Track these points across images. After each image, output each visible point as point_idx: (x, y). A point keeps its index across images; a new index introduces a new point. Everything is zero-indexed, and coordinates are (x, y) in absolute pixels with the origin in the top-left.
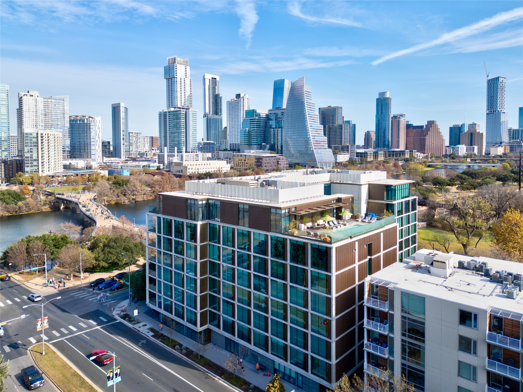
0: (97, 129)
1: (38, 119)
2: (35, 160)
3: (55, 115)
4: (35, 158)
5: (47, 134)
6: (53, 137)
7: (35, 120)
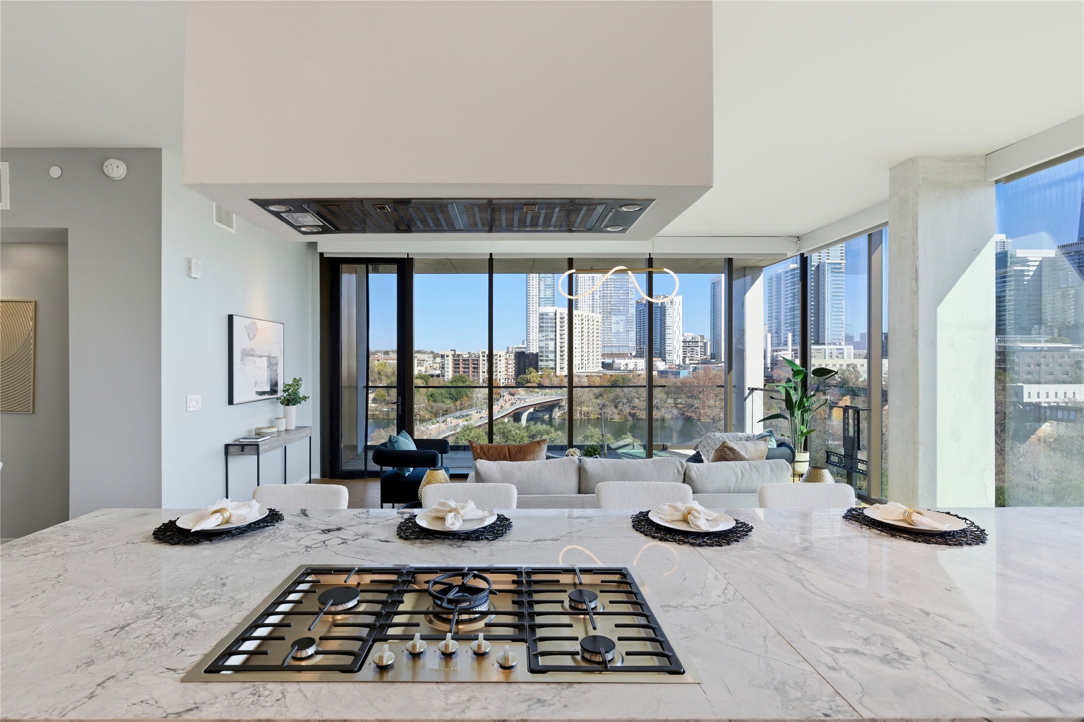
0: (675, 314)
1: (595, 303)
2: (551, 352)
3: (616, 297)
4: (552, 348)
5: (580, 316)
6: (580, 318)
7: (591, 306)
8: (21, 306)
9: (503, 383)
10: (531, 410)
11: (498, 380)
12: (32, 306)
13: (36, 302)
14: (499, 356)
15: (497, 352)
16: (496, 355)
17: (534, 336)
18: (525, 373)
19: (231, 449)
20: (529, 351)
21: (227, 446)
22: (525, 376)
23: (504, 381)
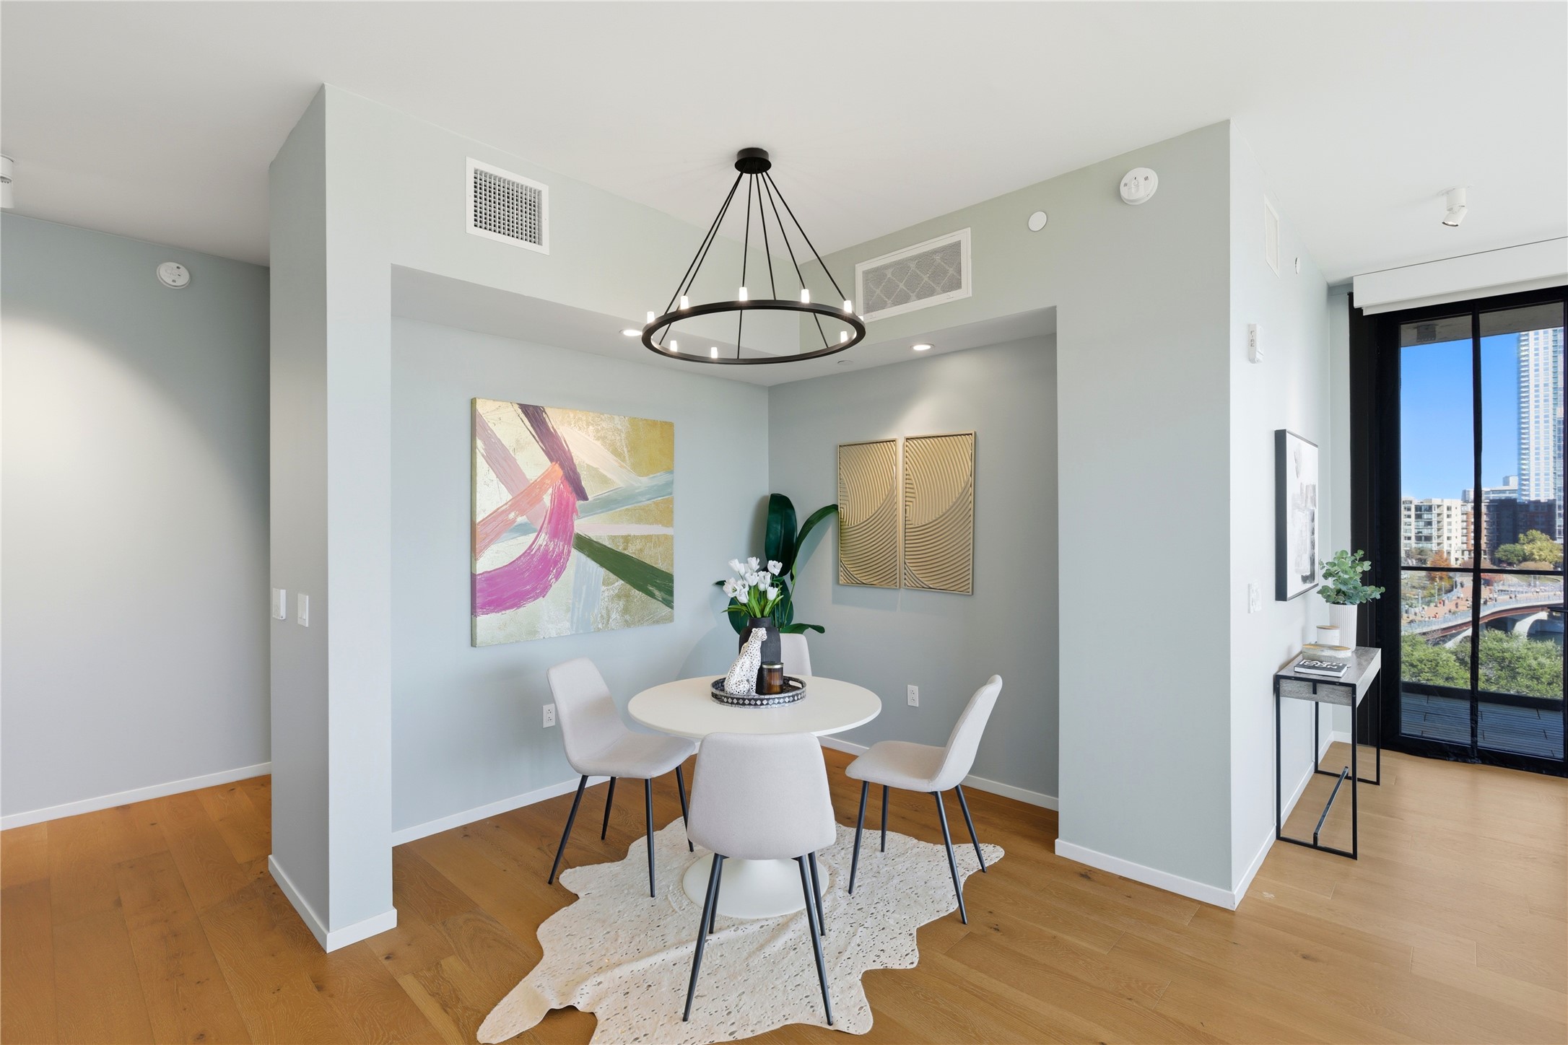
8: (937, 442)
9: (1457, 559)
10: (1543, 615)
11: (1445, 554)
12: (970, 439)
13: (975, 433)
14: (1446, 509)
15: (1442, 501)
16: (1439, 506)
17: (1542, 465)
18: (1515, 540)
19: (1285, 685)
20: (1527, 498)
21: (1278, 679)
22: (1518, 547)
23: (1459, 555)
